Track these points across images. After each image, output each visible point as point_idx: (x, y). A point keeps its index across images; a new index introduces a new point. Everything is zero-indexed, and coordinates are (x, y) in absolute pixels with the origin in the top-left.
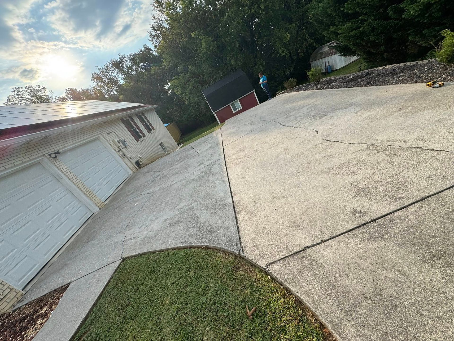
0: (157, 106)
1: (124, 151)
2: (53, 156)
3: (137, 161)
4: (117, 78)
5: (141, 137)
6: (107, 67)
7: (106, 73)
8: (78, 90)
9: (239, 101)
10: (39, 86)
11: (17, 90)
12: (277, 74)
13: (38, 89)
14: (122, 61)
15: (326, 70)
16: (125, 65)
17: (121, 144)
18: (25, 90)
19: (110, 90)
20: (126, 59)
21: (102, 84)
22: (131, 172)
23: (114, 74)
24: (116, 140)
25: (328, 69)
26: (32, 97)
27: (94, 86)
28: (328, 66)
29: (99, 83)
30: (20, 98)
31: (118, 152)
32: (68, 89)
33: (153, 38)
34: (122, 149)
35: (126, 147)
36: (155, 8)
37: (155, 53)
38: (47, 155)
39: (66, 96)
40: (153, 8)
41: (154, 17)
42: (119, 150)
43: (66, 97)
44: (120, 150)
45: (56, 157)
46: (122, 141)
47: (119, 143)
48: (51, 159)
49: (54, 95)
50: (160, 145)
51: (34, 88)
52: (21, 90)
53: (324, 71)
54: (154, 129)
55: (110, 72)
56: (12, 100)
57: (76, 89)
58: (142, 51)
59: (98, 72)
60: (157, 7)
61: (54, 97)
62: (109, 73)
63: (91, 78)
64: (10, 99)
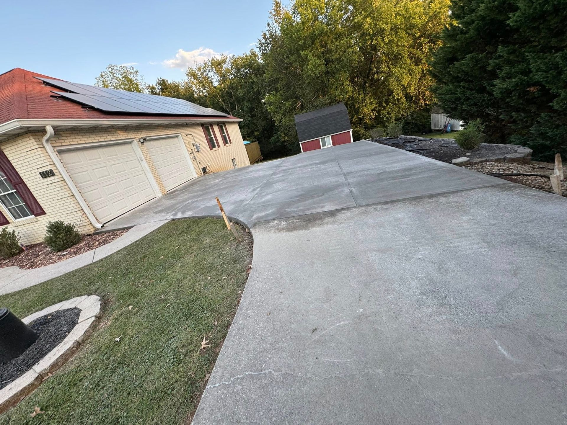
0: (242, 120)
1: (197, 155)
2: (142, 141)
3: (205, 168)
4: (212, 78)
5: (215, 147)
6: (205, 64)
7: (202, 71)
8: (169, 83)
9: (330, 137)
10: (133, 68)
11: (112, 67)
12: (387, 118)
13: (131, 71)
14: (223, 61)
15: (444, 127)
16: (224, 66)
17: (195, 147)
18: (119, 69)
19: (202, 89)
20: (227, 61)
21: (195, 81)
22: (195, 176)
23: (210, 74)
24: (192, 143)
25: (447, 126)
26: (123, 77)
27: (186, 81)
28: (448, 123)
29: (192, 80)
30: (112, 77)
31: (191, 154)
32: (160, 79)
33: (262, 46)
34: (194, 152)
35: (198, 152)
36: (272, 16)
37: (260, 61)
38: (137, 138)
39: (156, 85)
40: (270, 15)
41: (269, 25)
42: (191, 152)
43: (155, 87)
44: (193, 153)
45: (143, 142)
46: (196, 145)
47: (194, 146)
48: (139, 142)
49: (145, 81)
50: (232, 160)
51: (128, 69)
52: (115, 68)
53: (442, 128)
54: (231, 143)
55: (207, 70)
56: (104, 77)
57: (167, 81)
58: (246, 55)
59: (195, 68)
60: (274, 15)
61: (143, 83)
62: (205, 71)
63: (187, 72)
64: (102, 76)
